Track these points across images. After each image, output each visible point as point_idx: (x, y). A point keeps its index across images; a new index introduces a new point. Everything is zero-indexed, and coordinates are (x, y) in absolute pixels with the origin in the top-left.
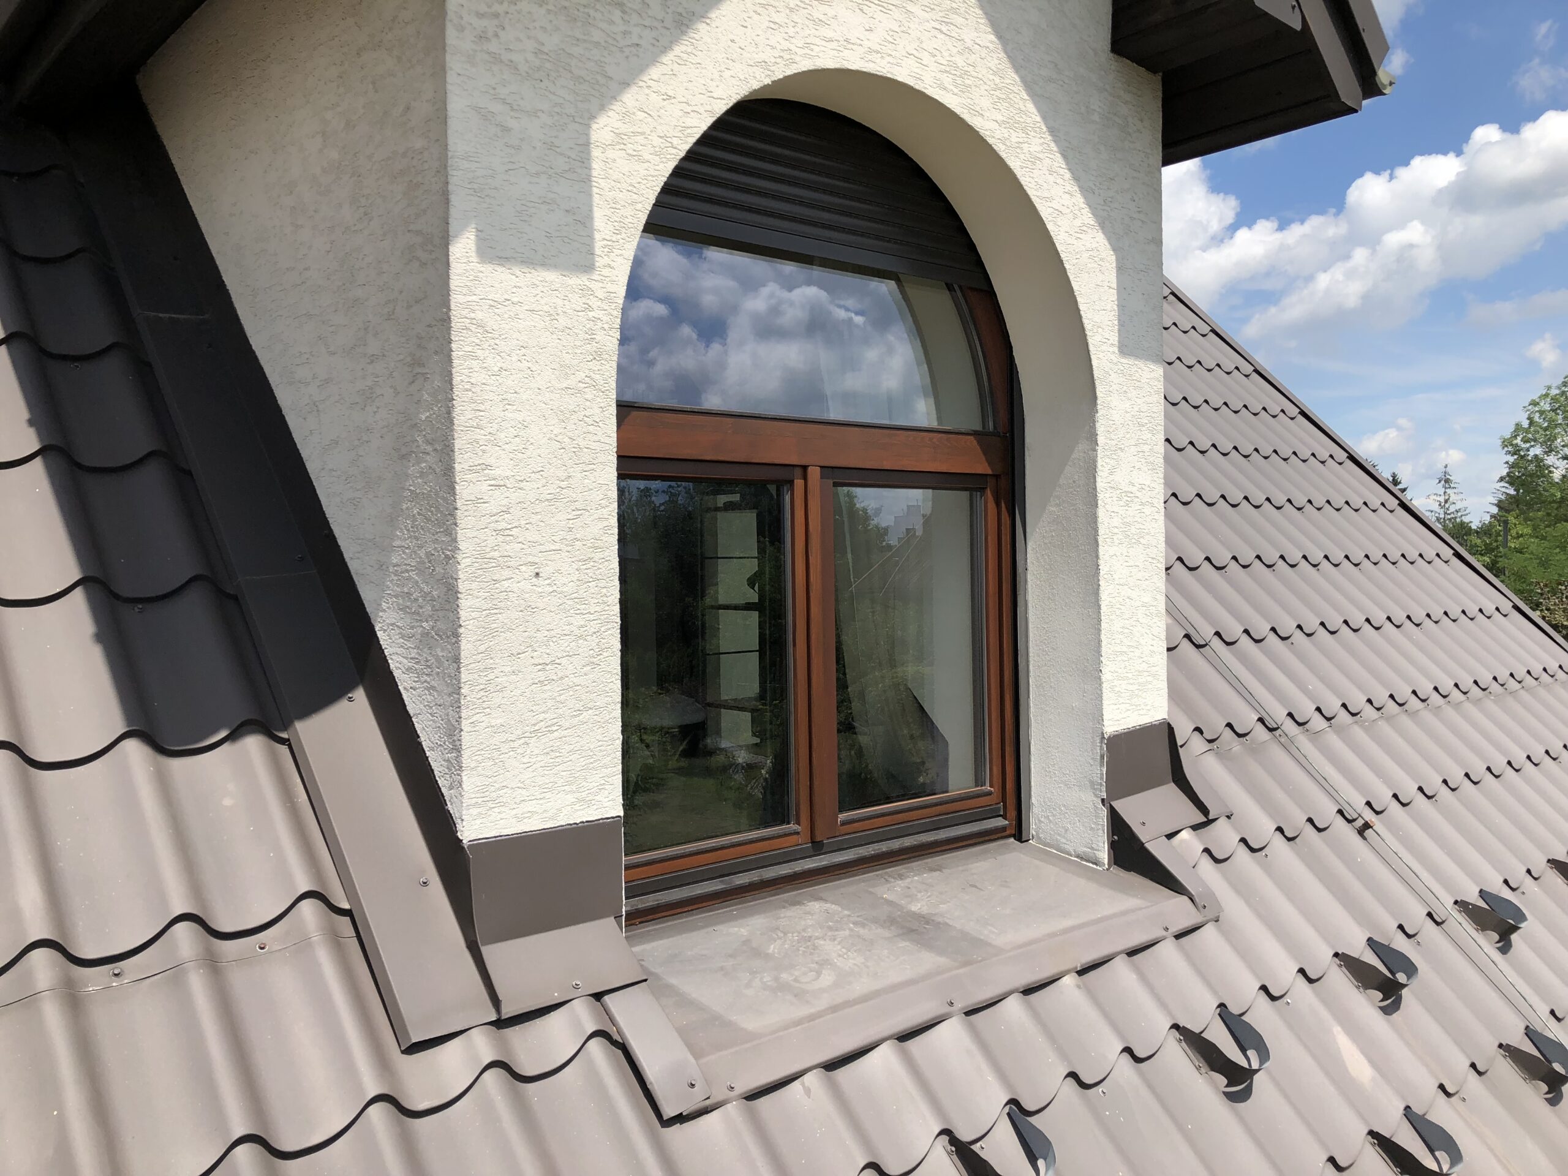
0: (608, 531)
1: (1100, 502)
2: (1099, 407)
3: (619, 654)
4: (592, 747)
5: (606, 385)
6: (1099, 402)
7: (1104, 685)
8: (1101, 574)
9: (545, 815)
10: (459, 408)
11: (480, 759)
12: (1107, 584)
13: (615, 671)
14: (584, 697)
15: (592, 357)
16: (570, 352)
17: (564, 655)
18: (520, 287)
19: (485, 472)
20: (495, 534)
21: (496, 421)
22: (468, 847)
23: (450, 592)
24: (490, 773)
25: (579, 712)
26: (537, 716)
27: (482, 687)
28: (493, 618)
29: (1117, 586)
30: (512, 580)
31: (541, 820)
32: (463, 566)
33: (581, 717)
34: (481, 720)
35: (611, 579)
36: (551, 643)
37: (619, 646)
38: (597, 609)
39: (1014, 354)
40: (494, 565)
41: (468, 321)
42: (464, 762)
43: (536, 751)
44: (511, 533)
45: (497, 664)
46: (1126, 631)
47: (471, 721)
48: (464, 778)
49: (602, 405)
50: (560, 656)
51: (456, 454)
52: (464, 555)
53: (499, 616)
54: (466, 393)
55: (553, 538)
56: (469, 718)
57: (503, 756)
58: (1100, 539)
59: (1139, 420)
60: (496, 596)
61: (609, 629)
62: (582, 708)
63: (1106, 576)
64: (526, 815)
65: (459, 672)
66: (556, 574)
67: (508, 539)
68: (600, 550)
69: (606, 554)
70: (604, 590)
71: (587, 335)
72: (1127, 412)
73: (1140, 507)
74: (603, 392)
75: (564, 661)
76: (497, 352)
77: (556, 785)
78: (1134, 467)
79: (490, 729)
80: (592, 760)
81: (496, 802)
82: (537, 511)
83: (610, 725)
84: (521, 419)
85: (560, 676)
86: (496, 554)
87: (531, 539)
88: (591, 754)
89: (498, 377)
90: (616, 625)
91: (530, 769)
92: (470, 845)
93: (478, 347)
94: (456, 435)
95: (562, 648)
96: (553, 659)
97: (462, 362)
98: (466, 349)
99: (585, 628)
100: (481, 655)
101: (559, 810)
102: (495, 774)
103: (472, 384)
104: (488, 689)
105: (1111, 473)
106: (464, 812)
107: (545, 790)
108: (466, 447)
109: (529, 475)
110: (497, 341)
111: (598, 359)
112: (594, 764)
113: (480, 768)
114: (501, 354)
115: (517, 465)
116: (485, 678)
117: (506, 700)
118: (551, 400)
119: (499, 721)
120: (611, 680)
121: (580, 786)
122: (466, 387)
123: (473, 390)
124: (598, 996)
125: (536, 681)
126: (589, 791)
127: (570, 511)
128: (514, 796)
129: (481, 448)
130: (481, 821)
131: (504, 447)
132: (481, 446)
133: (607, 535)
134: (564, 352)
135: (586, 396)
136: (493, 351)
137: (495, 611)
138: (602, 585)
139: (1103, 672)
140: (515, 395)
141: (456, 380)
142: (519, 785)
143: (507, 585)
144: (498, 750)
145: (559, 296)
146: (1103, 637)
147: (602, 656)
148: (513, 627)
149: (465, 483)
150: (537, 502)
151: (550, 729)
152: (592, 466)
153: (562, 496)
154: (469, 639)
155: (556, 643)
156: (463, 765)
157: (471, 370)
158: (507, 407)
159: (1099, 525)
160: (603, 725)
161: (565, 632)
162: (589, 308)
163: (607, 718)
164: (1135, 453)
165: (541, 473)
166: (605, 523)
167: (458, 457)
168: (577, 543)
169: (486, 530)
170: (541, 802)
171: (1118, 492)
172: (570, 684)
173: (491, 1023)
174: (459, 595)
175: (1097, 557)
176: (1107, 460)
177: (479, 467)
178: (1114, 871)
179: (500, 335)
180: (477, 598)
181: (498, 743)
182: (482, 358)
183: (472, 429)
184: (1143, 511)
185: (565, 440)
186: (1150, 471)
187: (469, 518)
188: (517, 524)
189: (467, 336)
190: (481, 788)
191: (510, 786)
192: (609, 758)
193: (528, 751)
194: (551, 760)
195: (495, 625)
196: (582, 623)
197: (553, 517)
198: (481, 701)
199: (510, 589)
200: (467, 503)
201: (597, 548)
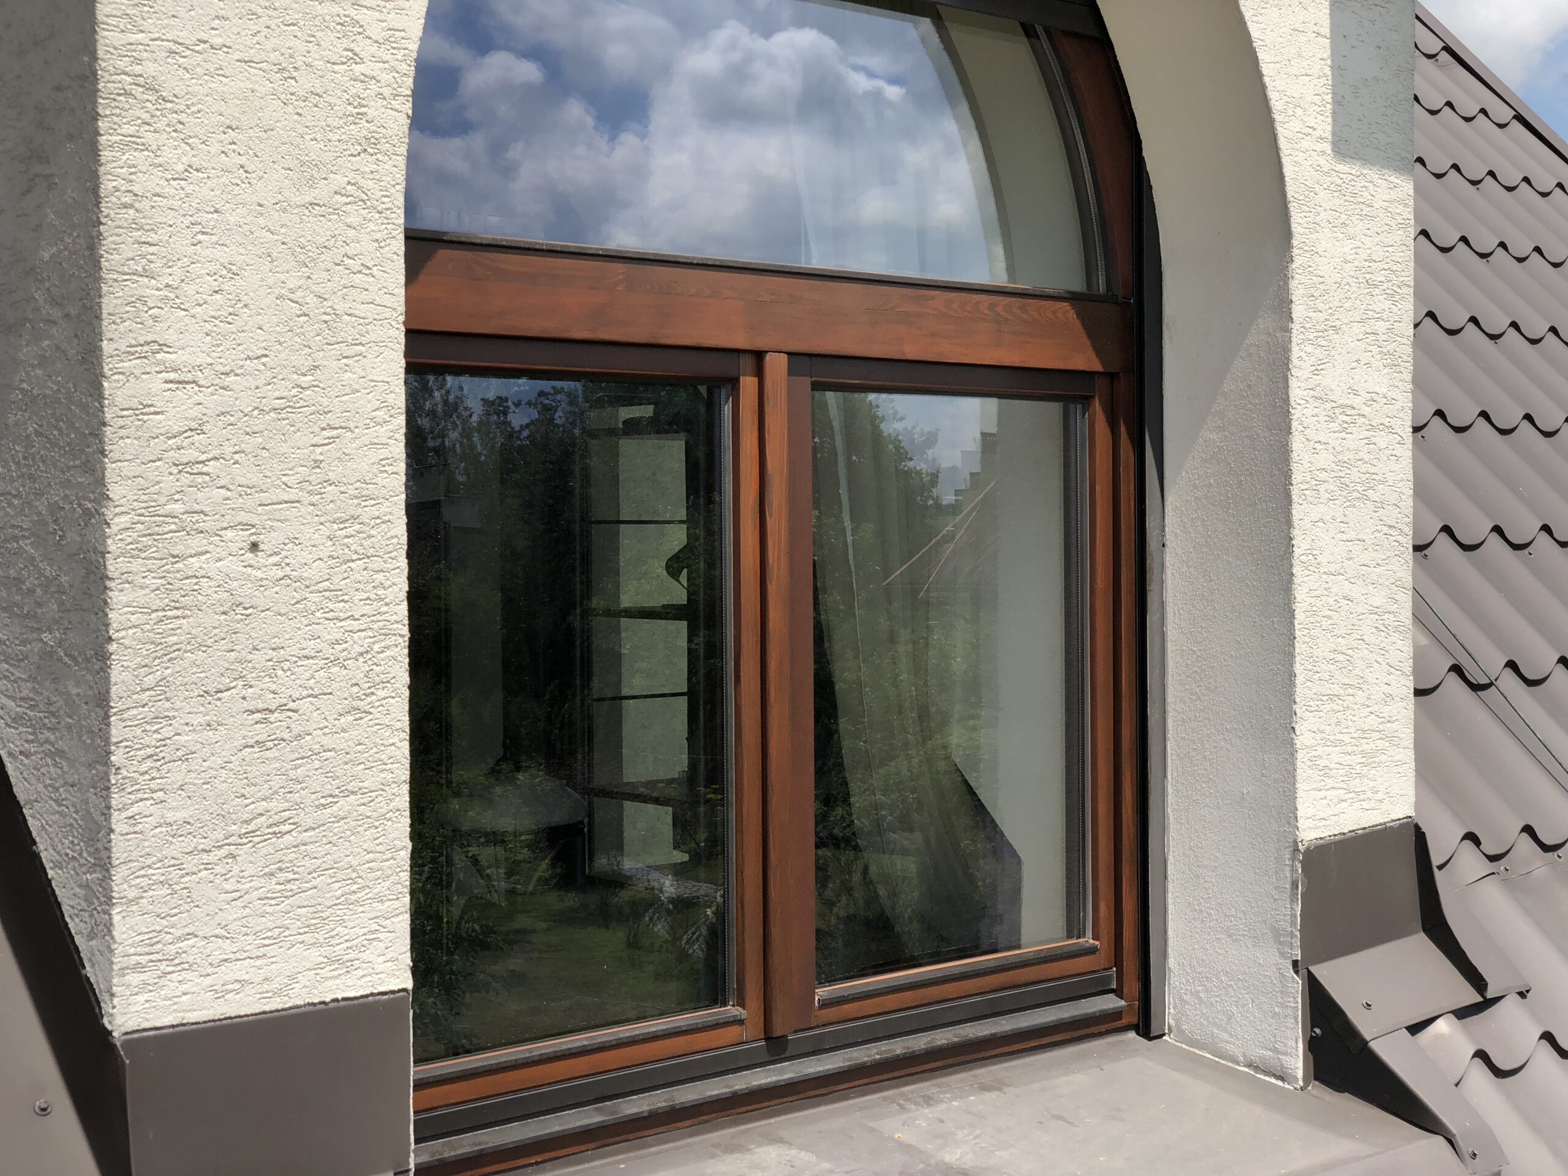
0: (387, 468)
1: (1295, 424)
2: (1295, 251)
3: (407, 693)
4: (355, 863)
5: (385, 200)
6: (1295, 242)
7: (1300, 755)
8: (1296, 555)
9: (266, 987)
10: (111, 239)
11: (144, 882)
12: (1307, 572)
13: (399, 725)
14: (339, 772)
15: (359, 148)
16: (319, 137)
17: (305, 693)
18: (226, 19)
19: (159, 356)
20: (175, 471)
21: (179, 264)
22: (122, 1045)
23: (92, 577)
24: (165, 910)
25: (330, 799)
26: (253, 806)
27: (149, 751)
28: (170, 626)
29: (1325, 576)
30: (208, 555)
31: (258, 996)
32: (115, 529)
33: (335, 808)
34: (147, 813)
35: (393, 555)
36: (280, 673)
37: (406, 678)
38: (367, 610)
39: (1144, 154)
40: (173, 527)
41: (129, 79)
42: (116, 889)
43: (250, 870)
44: (205, 469)
45: (177, 710)
46: (1341, 657)
47: (129, 813)
48: (116, 919)
49: (378, 236)
50: (295, 695)
51: (105, 323)
52: (118, 510)
53: (184, 621)
54: (124, 211)
55: (284, 479)
56: (124, 808)
57: (186, 879)
58: (1295, 492)
59: (1368, 276)
60: (178, 585)
61: (388, 648)
62: (337, 792)
63: (1303, 558)
64: (230, 987)
65: (108, 725)
66: (290, 545)
67: (200, 480)
68: (373, 502)
69: (384, 509)
70: (380, 577)
71: (350, 108)
72: (1346, 262)
73: (1368, 434)
74: (380, 213)
75: (304, 705)
76: (183, 136)
77: (287, 933)
78: (1358, 361)
79: (164, 829)
80: (355, 887)
81: (177, 961)
82: (256, 429)
83: (390, 823)
84: (225, 262)
85: (295, 731)
86: (178, 508)
87: (243, 481)
88: (354, 875)
89: (182, 182)
90: (400, 640)
91: (239, 903)
92: (125, 1041)
93: (147, 128)
94: (105, 288)
95: (299, 682)
96: (284, 701)
97: (117, 155)
98: (124, 131)
99: (345, 646)
100: (148, 693)
101: (294, 978)
102: (173, 911)
103: (136, 195)
104: (161, 755)
105: (1316, 372)
106: (115, 981)
107: (267, 942)
108: (122, 310)
109: (241, 363)
110: (183, 117)
111: (372, 151)
112: (359, 895)
113: (144, 901)
114: (191, 141)
115: (218, 346)
116: (155, 736)
117: (193, 775)
118: (282, 226)
119: (181, 815)
120: (391, 741)
121: (333, 933)
122: (124, 200)
123: (137, 205)
125: (251, 742)
126: (349, 944)
127: (316, 429)
128: (208, 951)
129: (150, 312)
130: (146, 996)
131: (193, 311)
132: (150, 309)
133: (385, 475)
134: (307, 137)
135: (348, 220)
136: (174, 134)
137: (179, 613)
138: (375, 566)
139: (1297, 733)
140: (215, 215)
141: (107, 185)
142: (219, 931)
143: (197, 565)
144: (179, 866)
145: (299, 34)
146: (1298, 668)
147: (374, 697)
148: (209, 642)
149: (121, 377)
150: (256, 412)
151: (276, 829)
152: (360, 348)
153: (302, 403)
154: (125, 664)
155: (289, 673)
156: (114, 894)
157: (133, 170)
158: (200, 237)
159: (1294, 467)
160: (377, 824)
161: (305, 652)
162: (356, 58)
163: (384, 811)
164: (1361, 336)
165: (264, 360)
166: (383, 453)
167: (108, 329)
168: (329, 488)
169: (158, 463)
170: (259, 962)
171: (1328, 406)
172: (314, 747)
174: (109, 584)
175: (1289, 524)
176: (1309, 349)
177: (146, 348)
178: (1315, 1092)
179: (188, 107)
180: (142, 588)
181: (179, 856)
182: (154, 147)
183: (135, 277)
184: (1374, 440)
185: (308, 300)
186: (1387, 370)
187: (128, 441)
188: (216, 452)
189: (127, 106)
190: (147, 936)
191: (200, 933)
192: (387, 884)
193: (236, 870)
194: (279, 887)
195: (175, 638)
196: (339, 636)
197: (285, 441)
198: (147, 777)
199: (202, 573)
200: (125, 413)
201: (368, 498)
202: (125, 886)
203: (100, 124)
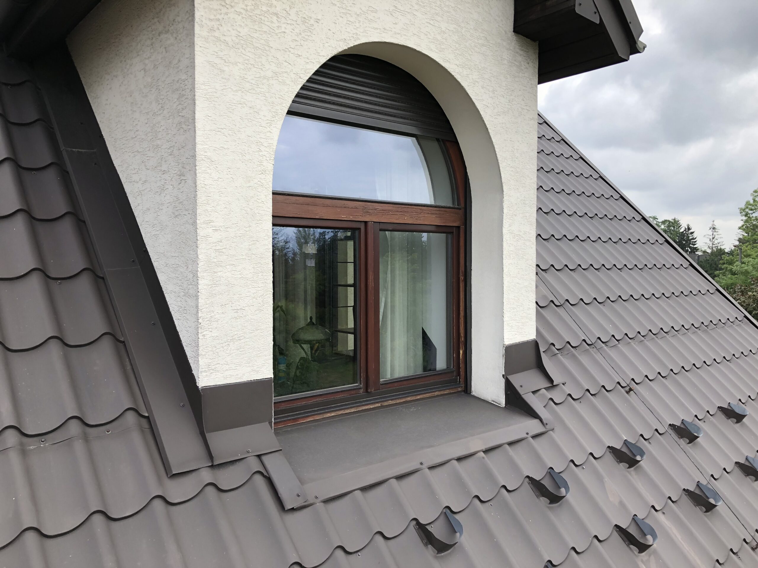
1: (504, 239)
2: (504, 196)
3: (272, 305)
4: (259, 347)
5: (267, 185)
6: (504, 193)
7: (505, 323)
8: (504, 272)
9: (237, 376)
10: (199, 195)
11: (207, 351)
12: (507, 277)
13: (270, 313)
14: (255, 325)
15: (261, 173)
16: (251, 170)
17: (247, 305)
18: (228, 142)
19: (211, 224)
20: (215, 251)
21: (216, 201)
23: (194, 277)
24: (212, 357)
25: (253, 331)
26: (233, 333)
27: (208, 319)
28: (213, 289)
29: (511, 278)
30: (223, 272)
31: (235, 379)
32: (200, 265)
33: (254, 333)
34: (208, 334)
35: (269, 272)
36: (240, 300)
38: (262, 285)
39: (467, 170)
40: (214, 265)
41: (204, 156)
42: (200, 352)
43: (233, 348)
44: (222, 251)
45: (215, 309)
46: (516, 298)
47: (203, 334)
48: (200, 359)
49: (266, 194)
50: (244, 306)
51: (198, 215)
52: (201, 261)
53: (217, 288)
54: (202, 188)
55: (242, 253)
56: (202, 333)
57: (217, 350)
58: (504, 257)
59: (524, 202)
60: (215, 279)
61: (268, 294)
62: (255, 329)
63: (506, 273)
64: (228, 376)
65: (198, 313)
66: (243, 269)
67: (221, 254)
68: (264, 259)
69: (267, 261)
70: (266, 277)
71: (259, 163)
72: (518, 198)
73: (523, 242)
74: (266, 188)
75: (246, 308)
76: (217, 170)
77: (242, 363)
78: (521, 223)
79: (212, 338)
80: (259, 353)
81: (215, 370)
82: (235, 241)
83: (268, 337)
84: (227, 201)
85: (244, 315)
86: (215, 260)
87: (231, 254)
88: (259, 350)
89: (217, 182)
90: (271, 292)
91: (230, 356)
92: (202, 389)
93: (208, 168)
94: (198, 207)
95: (245, 303)
96: (242, 307)
97: (201, 175)
98: (202, 169)
99: (257, 294)
100: (208, 305)
101: (244, 374)
102: (214, 358)
103: (205, 185)
104: (211, 320)
105: (510, 226)
106: (199, 374)
107: (237, 366)
108: (202, 213)
109: (231, 225)
110: (217, 166)
111: (264, 173)
112: (260, 355)
113: (207, 355)
114: (219, 171)
115: (225, 221)
116: (210, 315)
117: (219, 325)
118: (242, 192)
119: (216, 335)
120: (268, 317)
121: (254, 364)
122: (202, 186)
123: (205, 187)
124: (259, 456)
125: (233, 317)
126: (258, 366)
127: (250, 241)
128: (222, 368)
129: (209, 213)
130: (207, 378)
131: (219, 213)
133: (267, 252)
134: (248, 170)
135: (258, 190)
136: (215, 170)
137: (215, 286)
138: (265, 275)
139: (504, 317)
140: (225, 189)
141: (198, 182)
142: (225, 363)
143: (220, 274)
144: (215, 347)
145: (246, 145)
146: (504, 301)
147: (264, 307)
148: (223, 293)
149: (201, 229)
150: (235, 237)
151: (239, 338)
152: (261, 221)
153: (246, 235)
154: (202, 298)
155: (243, 301)
157: (204, 179)
158: (221, 195)
159: (504, 250)
160: (265, 337)
161: (247, 295)
162: (260, 151)
163: (266, 334)
164: (522, 217)
165: (237, 224)
166: (267, 247)
167: (198, 217)
168: (253, 256)
169: (210, 250)
170: (235, 370)
171: (513, 235)
172: (249, 318)
173: (209, 466)
174: (198, 278)
175: (502, 264)
176: (508, 220)
177: (208, 222)
179: (218, 163)
180: (206, 280)
181: (215, 344)
182: (210, 173)
183: (205, 205)
184: (525, 243)
185: (248, 210)
186: (529, 225)
187: (203, 244)
188: (225, 247)
189: (203, 163)
190: (207, 364)
191: (221, 363)
192: (267, 352)
193: (229, 348)
194: (240, 352)
195: (214, 292)
196: (255, 292)
197: (242, 244)
198: (207, 325)
199: (221, 276)
200: (202, 237)
201: (262, 258)
202: (202, 351)
203: (196, 167)
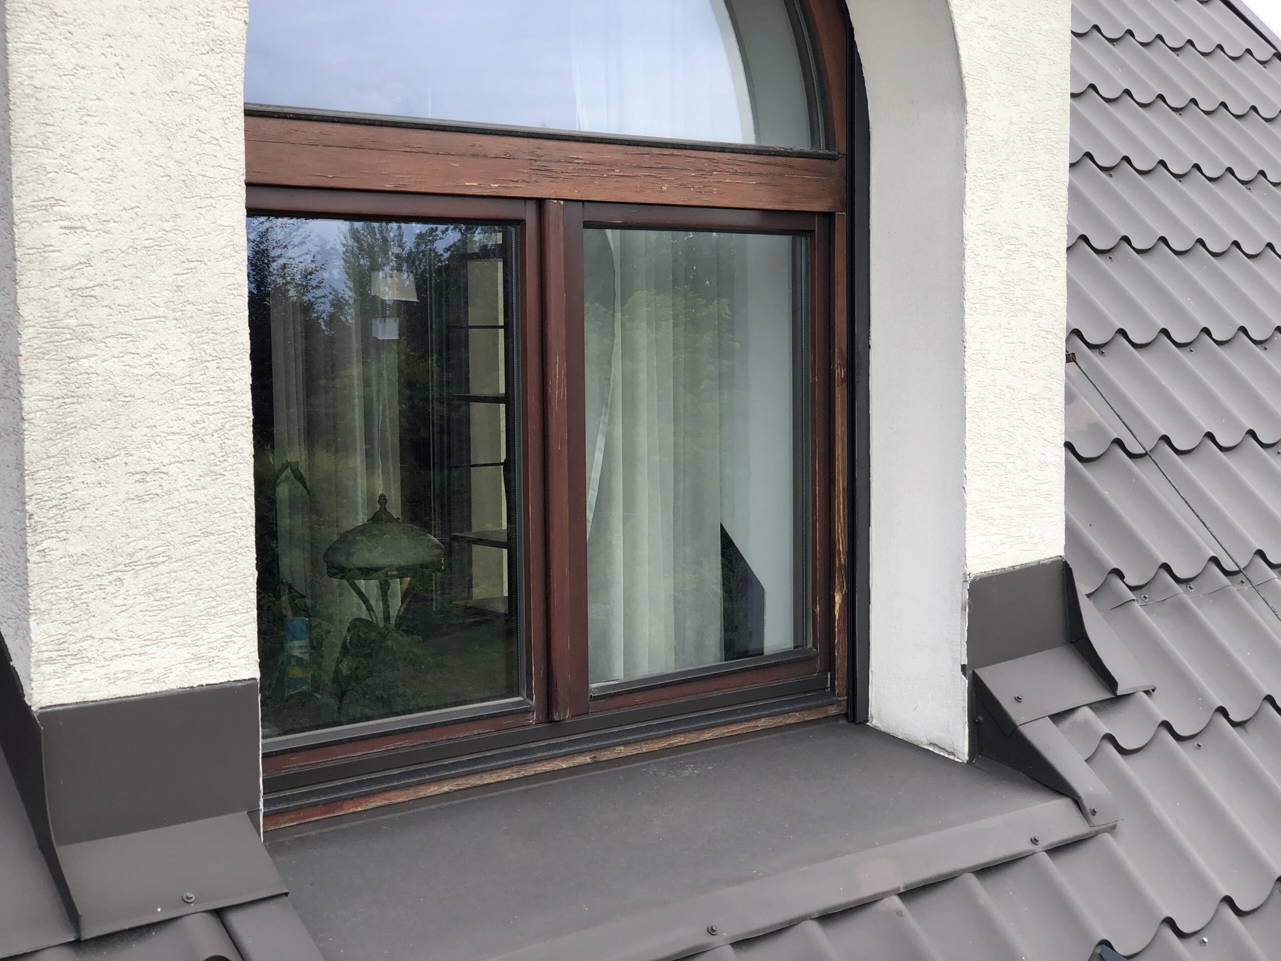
0: (233, 292)
1: (967, 252)
2: (969, 116)
3: (252, 460)
4: (214, 586)
5: (228, 87)
6: (969, 108)
7: (969, 509)
8: (967, 354)
9: (147, 676)
10: (18, 121)
11: (52, 598)
12: (976, 368)
13: (246, 484)
14: (200, 519)
15: (208, 48)
16: (176, 41)
17: (173, 460)
19: (56, 209)
20: (69, 294)
21: (70, 139)
22: (38, 717)
23: (9, 374)
24: (69, 619)
25: (194, 539)
26: (134, 543)
27: (55, 502)
28: (68, 410)
29: (991, 371)
30: (97, 357)
31: (143, 682)
32: (25, 337)
33: (198, 545)
34: (54, 548)
35: (239, 357)
36: (153, 445)
37: (251, 450)
38: (220, 398)
40: (69, 336)
42: (31, 603)
43: (134, 590)
44: (92, 293)
45: (75, 472)
46: (1004, 433)
47: (40, 548)
48: (33, 624)
49: (224, 115)
50: (166, 462)
51: (14, 184)
52: (27, 324)
53: (78, 406)
54: (27, 99)
55: (153, 300)
56: (36, 544)
57: (84, 596)
59: (1030, 135)
60: (73, 379)
61: (237, 426)
62: (199, 533)
63: (974, 357)
64: (120, 675)
65: (24, 483)
66: (159, 350)
67: (88, 301)
68: (223, 317)
69: (232, 323)
70: (229, 374)
71: (200, 18)
72: (1012, 124)
73: (1028, 259)
74: (225, 97)
75: (172, 469)
76: (71, 42)
77: (163, 636)
78: (1021, 202)
79: (67, 560)
80: (214, 603)
81: (79, 656)
82: (131, 262)
83: (240, 557)
84: (106, 137)
85: (166, 489)
86: (72, 322)
87: (121, 301)
88: (213, 594)
89: (71, 77)
90: (246, 420)
91: (125, 614)
92: (41, 714)
93: (44, 36)
94: (13, 158)
95: (168, 452)
96: (157, 466)
97: (21, 57)
98: (27, 40)
99: (203, 425)
100: (52, 459)
101: (169, 669)
102: (76, 620)
103: (36, 88)
104: (63, 505)
105: (986, 211)
106: (33, 670)
107: (147, 643)
108: (27, 175)
109: (118, 213)
110: (71, 28)
111: (217, 50)
112: (218, 609)
113: (53, 612)
114: (77, 46)
115: (101, 200)
116: (59, 491)
117: (88, 520)
118: (149, 109)
119: (80, 549)
120: (240, 496)
121: (198, 637)
122: (27, 91)
123: (37, 95)
124: (219, 914)
125: (132, 496)
126: (211, 645)
127: (177, 262)
128: (102, 649)
129: (49, 176)
130: (57, 681)
131: (81, 174)
132: (49, 173)
133: (232, 297)
135: (200, 104)
136: (65, 41)
137: (75, 400)
138: (225, 365)
139: (967, 492)
140: (97, 102)
141: (14, 81)
142: (110, 635)
143: (88, 365)
144: (79, 587)
146: (968, 442)
147: (226, 463)
148: (99, 422)
149: (27, 224)
150: (131, 250)
151: (153, 560)
152: (211, 200)
153: (167, 243)
154: (35, 438)
155: (160, 445)
156: (30, 607)
157: (34, 69)
158: (86, 118)
159: (967, 286)
160: (230, 557)
161: (172, 430)
163: (236, 547)
164: (1024, 182)
165: (136, 210)
166: (230, 280)
167: (17, 190)
168: (189, 307)
169: (56, 289)
170: (142, 658)
171: (996, 238)
172: (181, 500)
173: (69, 944)
174: (21, 378)
175: (963, 329)
176: (980, 193)
177: (47, 202)
178: (977, 764)
179: (75, 20)
180: (46, 381)
181: (78, 579)
182: (49, 51)
183: (36, 149)
184: (1034, 264)
185: (170, 165)
186: (1046, 208)
187: (33, 272)
188: (100, 280)
189: (28, 21)
190: (56, 638)
191: (96, 636)
192: (239, 601)
193: (123, 590)
194: (156, 603)
195: (71, 419)
196: (199, 418)
197: (154, 271)
198: (54, 521)
199: (92, 370)
200: (31, 251)
201: (218, 314)
202: (39, 601)
203: (7, 34)
